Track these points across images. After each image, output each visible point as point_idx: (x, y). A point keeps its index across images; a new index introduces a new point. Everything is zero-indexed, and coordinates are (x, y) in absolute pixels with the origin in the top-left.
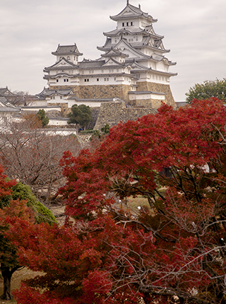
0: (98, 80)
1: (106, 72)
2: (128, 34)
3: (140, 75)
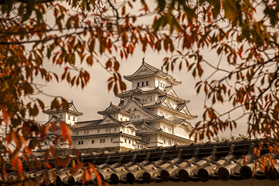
0: (93, 142)
1: (103, 132)
2: (141, 94)
3: (149, 139)
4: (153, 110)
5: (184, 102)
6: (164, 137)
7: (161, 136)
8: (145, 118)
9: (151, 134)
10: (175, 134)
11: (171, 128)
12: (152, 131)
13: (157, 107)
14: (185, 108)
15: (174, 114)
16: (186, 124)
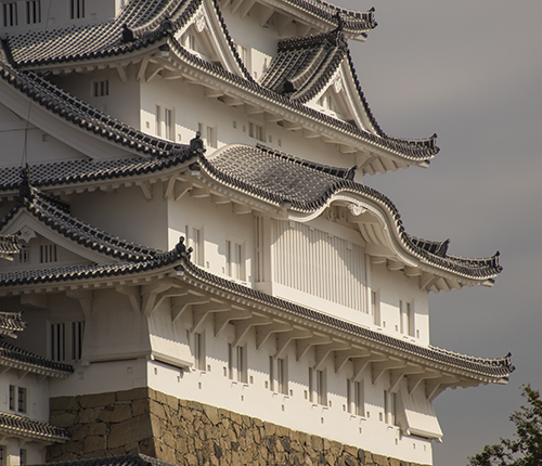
3: (79, 329)
4: (102, 89)
5: (327, 27)
6: (195, 313)
7: (173, 306)
8: (40, 156)
9: (93, 294)
10: (279, 291)
11: (243, 238)
12: (105, 265)
13: (132, 70)
14: (337, 80)
15: (257, 123)
16: (358, 208)
